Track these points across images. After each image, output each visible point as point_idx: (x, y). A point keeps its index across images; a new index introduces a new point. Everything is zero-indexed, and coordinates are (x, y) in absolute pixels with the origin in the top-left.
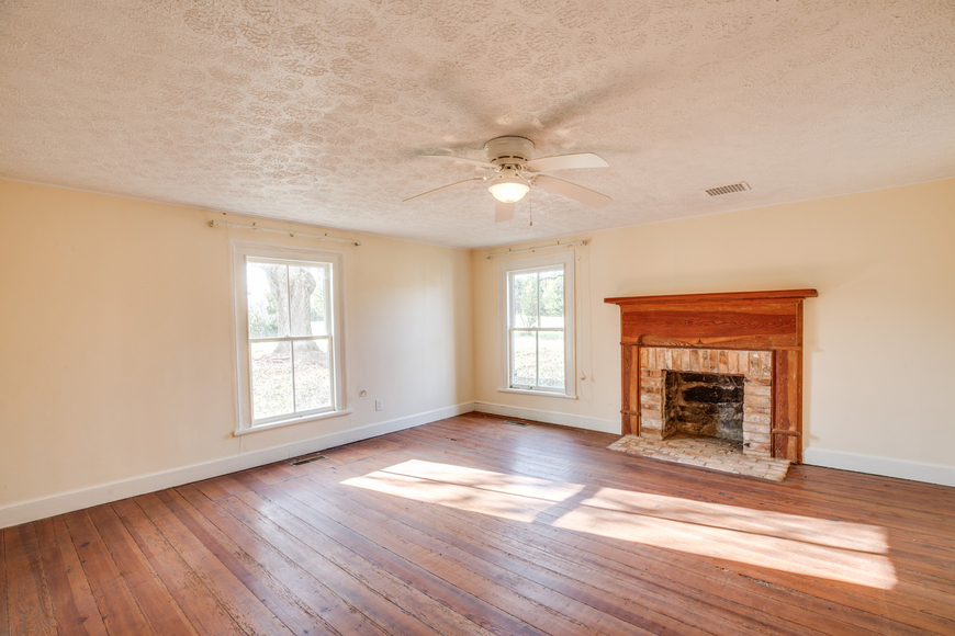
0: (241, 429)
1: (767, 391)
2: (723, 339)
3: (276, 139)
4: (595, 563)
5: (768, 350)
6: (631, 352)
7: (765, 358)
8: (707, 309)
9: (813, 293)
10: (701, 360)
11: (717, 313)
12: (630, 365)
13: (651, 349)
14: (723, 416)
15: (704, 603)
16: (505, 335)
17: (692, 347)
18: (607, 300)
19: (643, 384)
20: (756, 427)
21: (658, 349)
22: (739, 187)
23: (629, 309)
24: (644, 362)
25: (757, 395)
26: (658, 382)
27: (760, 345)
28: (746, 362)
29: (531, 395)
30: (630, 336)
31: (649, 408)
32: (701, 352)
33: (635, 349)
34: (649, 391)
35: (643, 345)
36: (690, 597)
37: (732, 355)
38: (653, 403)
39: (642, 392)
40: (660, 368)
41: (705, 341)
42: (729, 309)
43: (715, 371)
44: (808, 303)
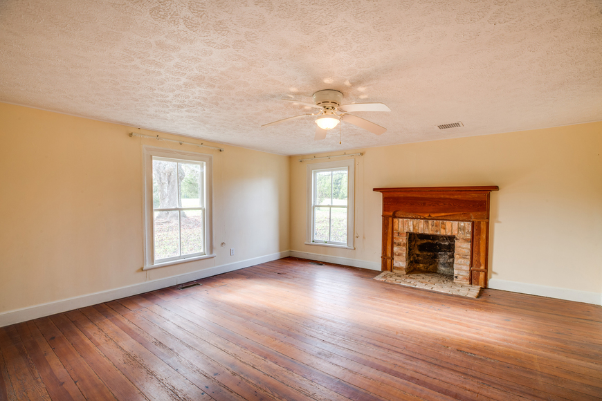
0: (147, 266)
1: (468, 245)
2: (443, 214)
3: (186, 85)
4: (374, 345)
5: (469, 221)
6: (388, 221)
7: (468, 225)
8: (434, 196)
9: (496, 188)
10: (430, 227)
11: (440, 198)
12: (388, 229)
13: (400, 220)
14: (442, 260)
15: (439, 366)
16: (310, 210)
17: (425, 218)
18: (375, 190)
19: (395, 241)
20: (461, 267)
21: (405, 220)
22: (457, 125)
23: (388, 195)
24: (396, 227)
25: (462, 247)
26: (403, 240)
27: (465, 218)
28: (456, 228)
29: (326, 247)
30: (388, 211)
31: (398, 255)
32: (430, 222)
33: (390, 219)
34: (399, 245)
35: (396, 217)
36: (431, 363)
37: (448, 224)
38: (401, 252)
39: (395, 245)
40: (405, 231)
41: (433, 215)
42: (447, 196)
43: (438, 233)
44: (493, 194)
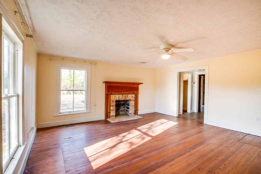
1: (134, 102)
2: (128, 92)
6: (108, 96)
7: (134, 95)
8: (125, 86)
9: (141, 83)
10: (124, 97)
11: (127, 86)
12: (108, 100)
13: (113, 95)
16: (58, 93)
17: (122, 94)
19: (111, 104)
20: (131, 110)
21: (115, 95)
23: (109, 85)
24: (111, 99)
25: (132, 103)
26: (114, 104)
27: (133, 93)
28: (131, 97)
29: (71, 115)
30: (109, 92)
31: (113, 110)
32: (124, 95)
33: (109, 95)
34: (113, 106)
35: (111, 94)
37: (129, 95)
38: (113, 109)
39: (111, 106)
40: (115, 100)
41: (125, 93)
42: (129, 86)
43: (126, 99)
44: (140, 86)
